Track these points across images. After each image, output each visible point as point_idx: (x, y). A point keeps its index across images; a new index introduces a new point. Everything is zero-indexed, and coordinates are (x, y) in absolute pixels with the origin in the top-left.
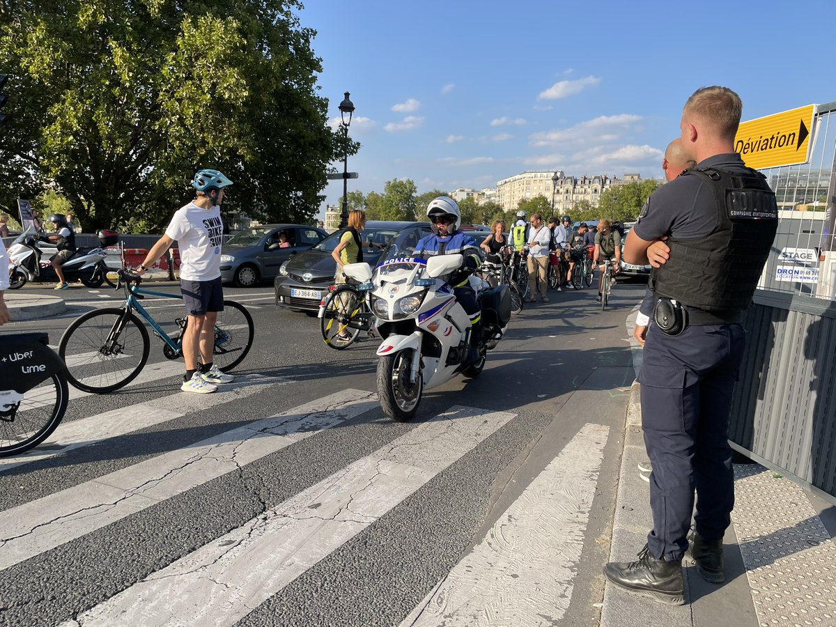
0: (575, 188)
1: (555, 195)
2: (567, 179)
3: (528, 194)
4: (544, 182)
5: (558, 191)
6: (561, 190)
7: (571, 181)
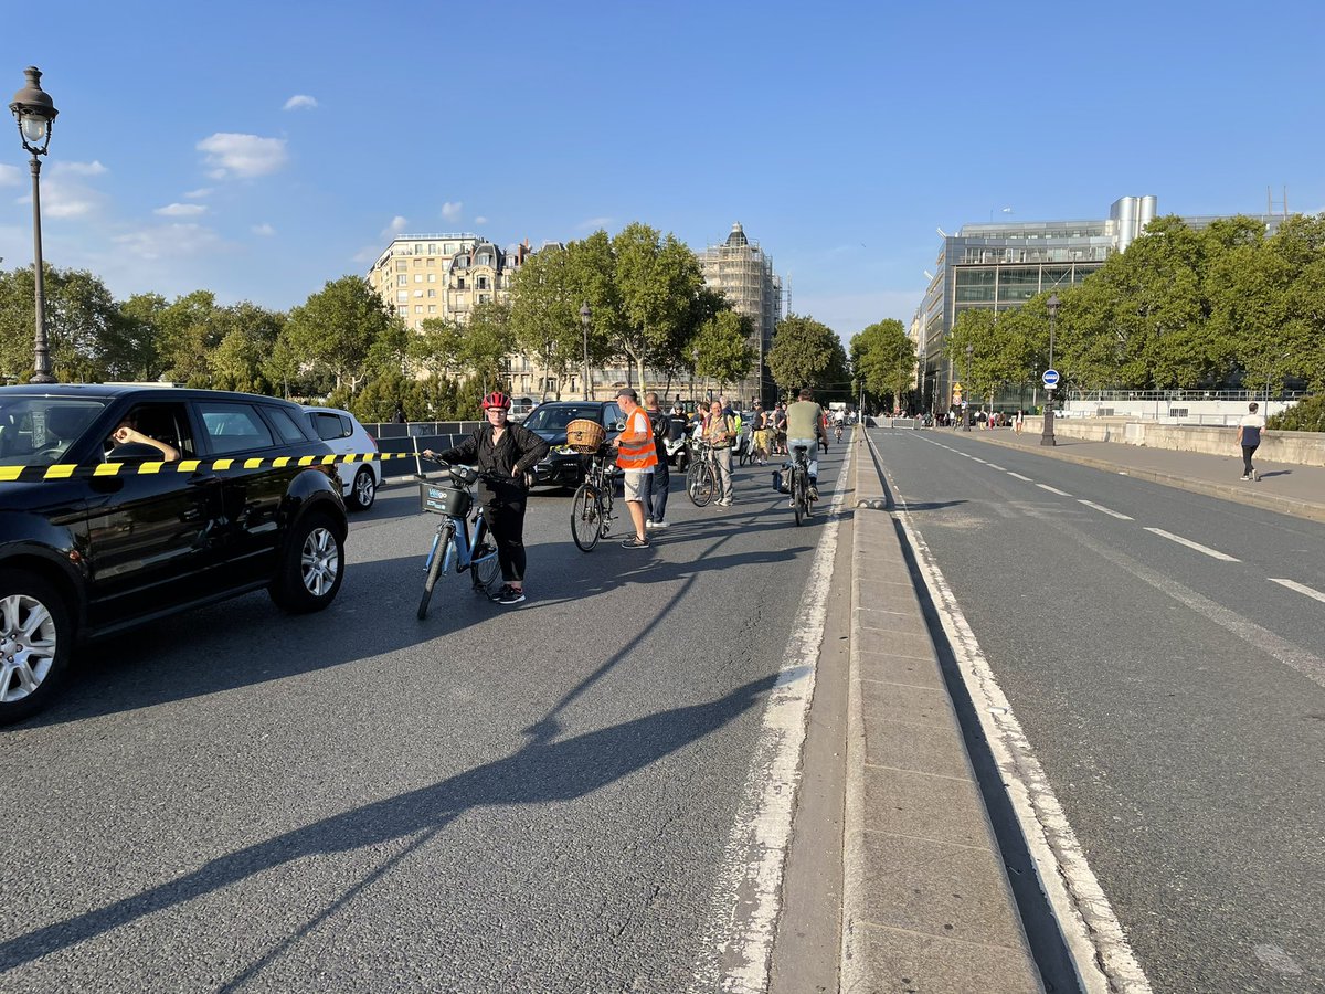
0: (500, 274)
1: (452, 294)
2: (480, 252)
3: (404, 294)
4: (438, 262)
5: (461, 282)
6: (468, 281)
7: (491, 257)
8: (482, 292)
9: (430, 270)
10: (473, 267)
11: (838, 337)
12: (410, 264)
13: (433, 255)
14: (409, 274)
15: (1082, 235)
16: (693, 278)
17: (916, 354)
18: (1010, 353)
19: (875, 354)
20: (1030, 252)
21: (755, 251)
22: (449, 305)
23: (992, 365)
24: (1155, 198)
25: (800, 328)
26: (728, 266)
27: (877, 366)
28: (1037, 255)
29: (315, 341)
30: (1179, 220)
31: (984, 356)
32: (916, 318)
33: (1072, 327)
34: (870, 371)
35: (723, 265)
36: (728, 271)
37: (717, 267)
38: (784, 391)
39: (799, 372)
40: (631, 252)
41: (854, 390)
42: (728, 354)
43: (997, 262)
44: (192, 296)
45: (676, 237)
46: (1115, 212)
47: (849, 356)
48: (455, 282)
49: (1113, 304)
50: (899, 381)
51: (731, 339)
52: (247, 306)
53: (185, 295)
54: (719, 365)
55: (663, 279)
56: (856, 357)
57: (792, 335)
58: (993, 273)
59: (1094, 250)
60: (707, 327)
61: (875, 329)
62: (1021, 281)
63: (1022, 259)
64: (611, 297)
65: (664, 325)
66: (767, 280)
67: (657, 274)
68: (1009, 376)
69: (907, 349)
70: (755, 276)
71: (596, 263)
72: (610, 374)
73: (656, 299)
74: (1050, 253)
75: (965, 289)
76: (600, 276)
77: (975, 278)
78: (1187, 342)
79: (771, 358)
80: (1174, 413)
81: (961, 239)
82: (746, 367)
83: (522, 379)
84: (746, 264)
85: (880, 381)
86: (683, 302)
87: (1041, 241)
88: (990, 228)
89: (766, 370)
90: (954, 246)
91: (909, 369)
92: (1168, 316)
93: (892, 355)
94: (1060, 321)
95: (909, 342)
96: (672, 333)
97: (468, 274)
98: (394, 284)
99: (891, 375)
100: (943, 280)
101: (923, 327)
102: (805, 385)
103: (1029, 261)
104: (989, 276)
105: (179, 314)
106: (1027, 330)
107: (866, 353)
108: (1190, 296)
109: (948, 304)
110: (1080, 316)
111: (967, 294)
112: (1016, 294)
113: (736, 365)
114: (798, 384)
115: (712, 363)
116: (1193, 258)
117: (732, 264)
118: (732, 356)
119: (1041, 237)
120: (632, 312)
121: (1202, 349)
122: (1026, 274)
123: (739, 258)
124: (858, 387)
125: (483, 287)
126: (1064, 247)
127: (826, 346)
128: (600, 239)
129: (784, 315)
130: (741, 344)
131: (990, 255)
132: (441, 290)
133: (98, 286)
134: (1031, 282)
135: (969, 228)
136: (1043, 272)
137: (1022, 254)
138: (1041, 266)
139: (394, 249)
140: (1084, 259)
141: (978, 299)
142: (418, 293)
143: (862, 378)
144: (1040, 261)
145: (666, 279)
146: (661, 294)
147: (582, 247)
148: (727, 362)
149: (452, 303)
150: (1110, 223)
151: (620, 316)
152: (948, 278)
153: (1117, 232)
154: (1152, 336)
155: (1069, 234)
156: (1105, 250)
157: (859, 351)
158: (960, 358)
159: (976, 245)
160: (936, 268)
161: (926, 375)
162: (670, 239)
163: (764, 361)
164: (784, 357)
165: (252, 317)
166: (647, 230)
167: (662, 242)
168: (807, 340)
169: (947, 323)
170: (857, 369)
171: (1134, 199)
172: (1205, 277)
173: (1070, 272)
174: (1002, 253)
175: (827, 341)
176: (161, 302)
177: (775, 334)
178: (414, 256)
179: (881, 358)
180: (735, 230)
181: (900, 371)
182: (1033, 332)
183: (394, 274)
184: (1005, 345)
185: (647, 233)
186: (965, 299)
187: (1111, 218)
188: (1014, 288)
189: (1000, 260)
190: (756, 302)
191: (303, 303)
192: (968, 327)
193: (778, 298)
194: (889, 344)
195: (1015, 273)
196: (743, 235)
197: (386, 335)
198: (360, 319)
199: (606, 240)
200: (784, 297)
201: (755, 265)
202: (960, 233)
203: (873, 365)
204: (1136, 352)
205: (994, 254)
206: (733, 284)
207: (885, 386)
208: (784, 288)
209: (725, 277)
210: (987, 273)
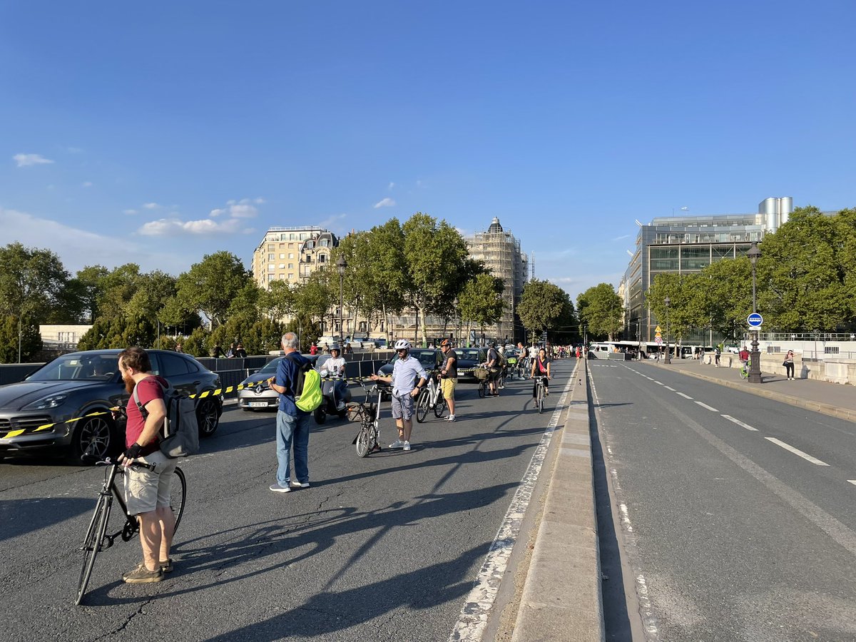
1: (302, 266)
2: (321, 238)
3: (272, 267)
4: (295, 246)
5: (309, 258)
6: (313, 257)
7: (329, 241)
8: (322, 264)
9: (290, 250)
10: (317, 248)
11: (568, 295)
12: (277, 247)
13: (292, 241)
14: (276, 254)
15: (739, 224)
16: (461, 251)
17: (622, 307)
18: (695, 305)
19: (594, 306)
20: (703, 236)
21: (508, 236)
22: (300, 273)
23: (682, 314)
24: (791, 199)
25: (540, 288)
26: (489, 246)
27: (595, 315)
28: (707, 238)
29: (194, 296)
30: (816, 209)
31: (675, 307)
32: (622, 283)
33: (740, 286)
34: (591, 318)
35: (486, 245)
36: (490, 249)
37: (481, 247)
38: (530, 332)
39: (540, 319)
40: (415, 233)
41: (581, 331)
42: (485, 305)
43: (679, 242)
44: (124, 267)
45: (447, 222)
46: (762, 208)
47: (576, 308)
48: (305, 258)
49: (771, 269)
50: (612, 325)
51: (487, 294)
52: (158, 273)
53: (119, 267)
54: (478, 312)
55: (437, 251)
56: (580, 308)
57: (534, 293)
58: (677, 251)
59: (749, 234)
60: (470, 285)
61: (593, 290)
62: (697, 256)
63: (697, 241)
64: (401, 264)
65: (438, 284)
66: (517, 256)
67: (434, 248)
68: (695, 322)
69: (617, 303)
70: (509, 253)
71: (390, 241)
72: (408, 319)
73: (433, 265)
74: (717, 237)
75: (656, 262)
76: (393, 249)
77: (664, 253)
78: (832, 297)
79: (520, 309)
80: (827, 350)
81: (652, 228)
82: (498, 314)
83: (348, 322)
84: (501, 245)
85: (598, 326)
86: (452, 268)
87: (710, 229)
88: (672, 220)
89: (516, 317)
90: (648, 232)
91: (619, 317)
92: (813, 277)
93: (606, 306)
94: (731, 281)
95: (618, 298)
96: (444, 289)
97: (313, 252)
98: (267, 260)
99: (606, 321)
100: (641, 255)
101: (627, 289)
102: (545, 328)
103: (702, 242)
104: (674, 253)
105: (113, 279)
106: (707, 288)
107: (587, 306)
108: (830, 263)
109: (645, 272)
110: (746, 278)
111: (659, 265)
112: (694, 265)
113: (491, 312)
114: (540, 327)
115: (473, 311)
116: (829, 236)
117: (492, 245)
118: (488, 306)
119: (709, 226)
120: (415, 275)
121: (844, 301)
122: (701, 251)
123: (497, 241)
124: (583, 329)
125: (323, 261)
126: (727, 232)
127: (559, 300)
128: (394, 224)
129: (529, 280)
130: (494, 298)
131: (674, 238)
132: (296, 263)
133: (54, 260)
134: (705, 256)
135: (658, 220)
136: (712, 249)
137: (697, 237)
138: (711, 245)
139: (267, 237)
140: (742, 241)
141: (667, 268)
142: (282, 266)
143: (586, 323)
144: (710, 242)
145: (440, 252)
146: (436, 262)
147: (381, 230)
148: (484, 311)
149: (302, 272)
150: (758, 216)
151: (407, 277)
152: (645, 253)
153: (765, 222)
154: (802, 292)
155: (730, 224)
156: (757, 234)
157: (583, 304)
158: (656, 308)
159: (663, 231)
160: (635, 247)
161: (631, 321)
162: (443, 224)
163: (515, 311)
164: (529, 308)
165: (160, 280)
166: (427, 218)
167: (438, 227)
168: (545, 296)
169: (645, 284)
170: (581, 317)
171: (776, 199)
172: (839, 250)
173: (733, 250)
174: (682, 236)
175: (560, 297)
176: (104, 272)
177: (523, 292)
178: (280, 241)
179: (598, 309)
180: (494, 222)
181: (612, 318)
182: (712, 290)
183: (267, 253)
184: (690, 299)
185: (427, 220)
186: (657, 268)
187: (760, 213)
188: (692, 260)
189: (681, 241)
190: (508, 270)
191: (188, 270)
192: (662, 286)
193: (525, 268)
194: (604, 299)
195: (692, 251)
196: (499, 225)
197: (244, 291)
198: (227, 281)
199: (398, 225)
200: (530, 267)
201: (508, 245)
202: (652, 223)
203: (593, 314)
204: (790, 304)
205: (677, 237)
206: (493, 258)
207: (602, 328)
208: (530, 261)
209: (487, 253)
210: (672, 250)
